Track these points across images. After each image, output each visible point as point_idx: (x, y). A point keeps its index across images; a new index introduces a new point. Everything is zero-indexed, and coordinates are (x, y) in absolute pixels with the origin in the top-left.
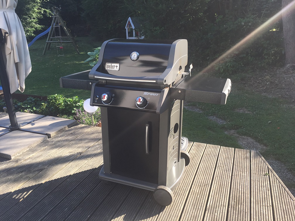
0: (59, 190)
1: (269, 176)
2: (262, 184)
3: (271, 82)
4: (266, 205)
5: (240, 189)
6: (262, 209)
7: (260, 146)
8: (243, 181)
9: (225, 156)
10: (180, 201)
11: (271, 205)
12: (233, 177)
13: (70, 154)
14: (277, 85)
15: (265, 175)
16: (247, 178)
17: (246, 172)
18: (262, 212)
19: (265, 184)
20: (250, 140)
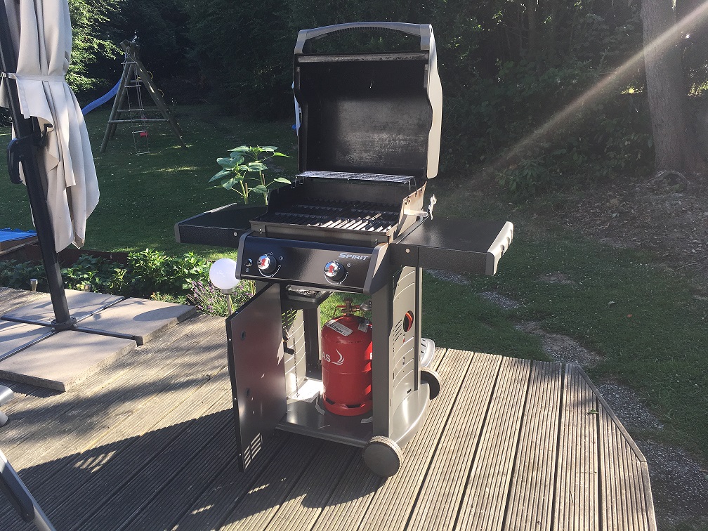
1: (598, 415)
2: (583, 432)
3: (621, 213)
4: (587, 471)
5: (538, 442)
6: (578, 479)
8: (544, 426)
9: (510, 376)
11: (596, 470)
12: (525, 418)
14: (634, 218)
15: (589, 414)
16: (553, 420)
17: (551, 409)
19: (587, 432)
20: (569, 342)
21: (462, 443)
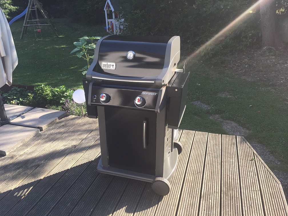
0: (59, 186)
1: (255, 161)
2: (250, 169)
3: (249, 65)
4: (255, 190)
5: (230, 176)
6: (251, 194)
7: (243, 130)
8: (232, 167)
9: (213, 142)
10: (176, 190)
11: (259, 189)
12: (223, 163)
13: (65, 147)
14: (255, 67)
15: (251, 160)
16: (235, 164)
17: (233, 158)
18: (252, 196)
19: (252, 169)
20: (234, 124)
21: (196, 177)
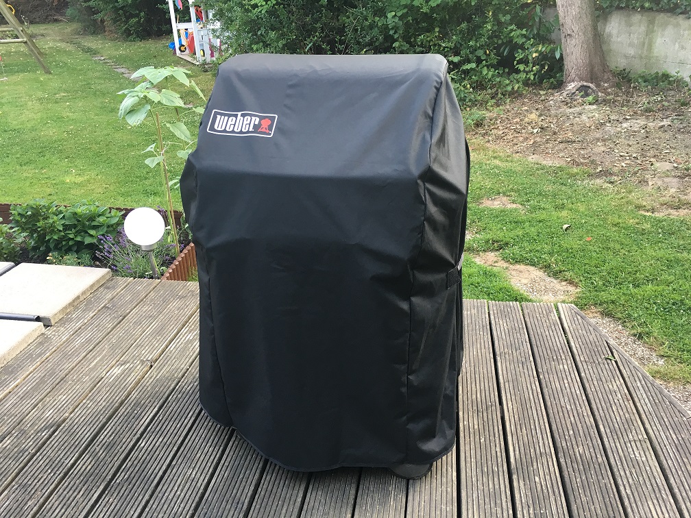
1: (617, 364)
2: (611, 386)
3: (542, 128)
4: (636, 438)
5: (569, 407)
7: (560, 287)
9: (505, 325)
17: (564, 361)
18: (634, 456)
19: (615, 387)
20: (536, 273)
21: (485, 419)
